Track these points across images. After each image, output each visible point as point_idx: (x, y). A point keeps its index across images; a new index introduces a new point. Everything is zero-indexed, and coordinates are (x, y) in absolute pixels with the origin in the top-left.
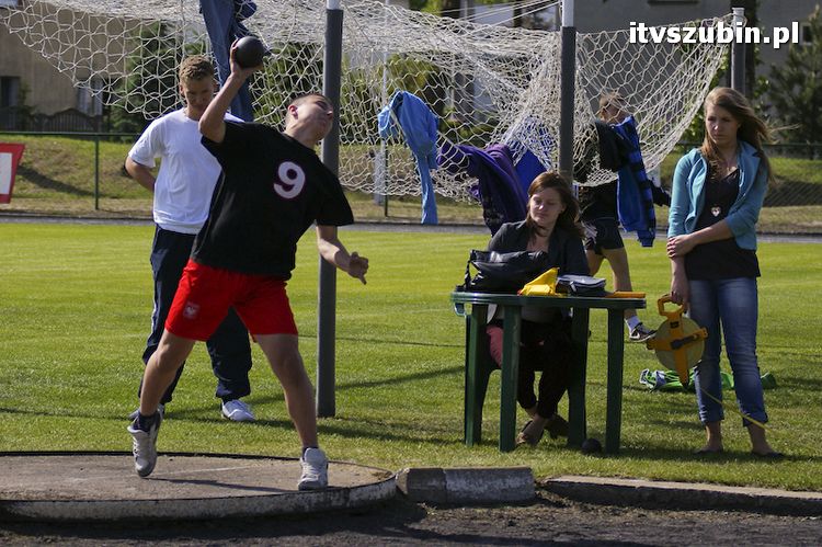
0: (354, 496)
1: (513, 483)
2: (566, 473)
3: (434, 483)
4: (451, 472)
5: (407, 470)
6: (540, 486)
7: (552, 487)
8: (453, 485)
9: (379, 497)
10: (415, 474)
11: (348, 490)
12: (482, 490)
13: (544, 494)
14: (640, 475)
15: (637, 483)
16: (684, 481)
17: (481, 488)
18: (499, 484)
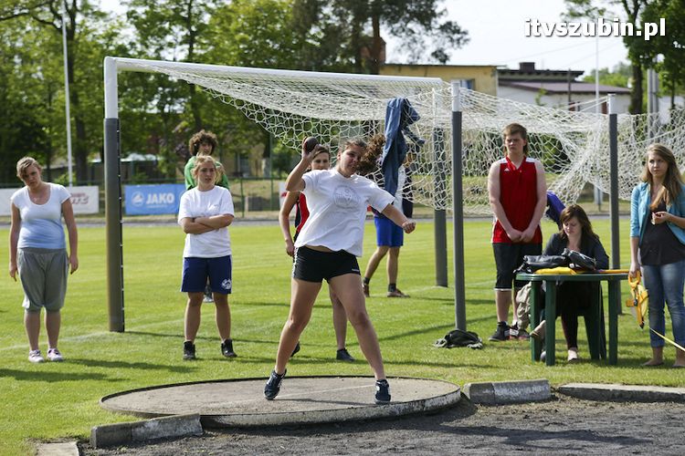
0: (428, 404)
1: (537, 389)
2: (572, 381)
3: (487, 391)
4: (497, 385)
5: (469, 384)
6: (555, 391)
7: (561, 391)
8: (499, 392)
9: (445, 403)
10: (474, 387)
11: (424, 400)
12: (517, 394)
13: (557, 395)
14: (616, 381)
15: (611, 387)
16: (641, 385)
17: (517, 393)
18: (528, 390)
